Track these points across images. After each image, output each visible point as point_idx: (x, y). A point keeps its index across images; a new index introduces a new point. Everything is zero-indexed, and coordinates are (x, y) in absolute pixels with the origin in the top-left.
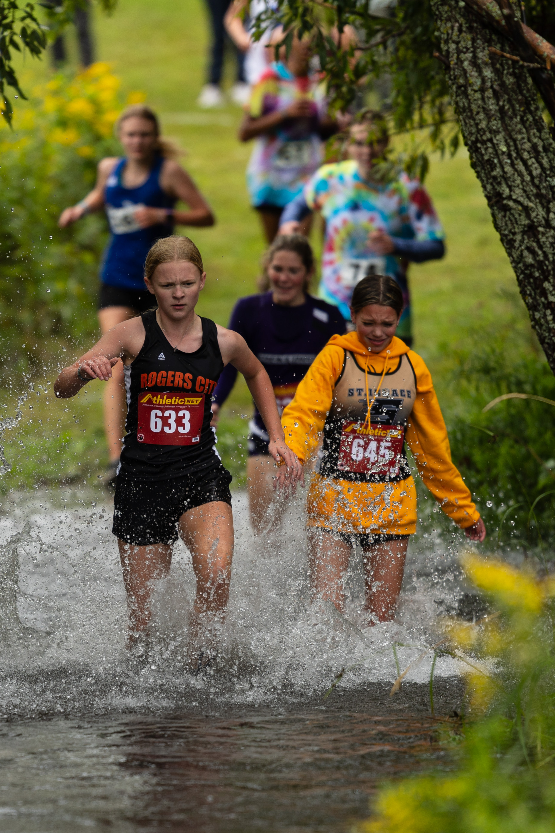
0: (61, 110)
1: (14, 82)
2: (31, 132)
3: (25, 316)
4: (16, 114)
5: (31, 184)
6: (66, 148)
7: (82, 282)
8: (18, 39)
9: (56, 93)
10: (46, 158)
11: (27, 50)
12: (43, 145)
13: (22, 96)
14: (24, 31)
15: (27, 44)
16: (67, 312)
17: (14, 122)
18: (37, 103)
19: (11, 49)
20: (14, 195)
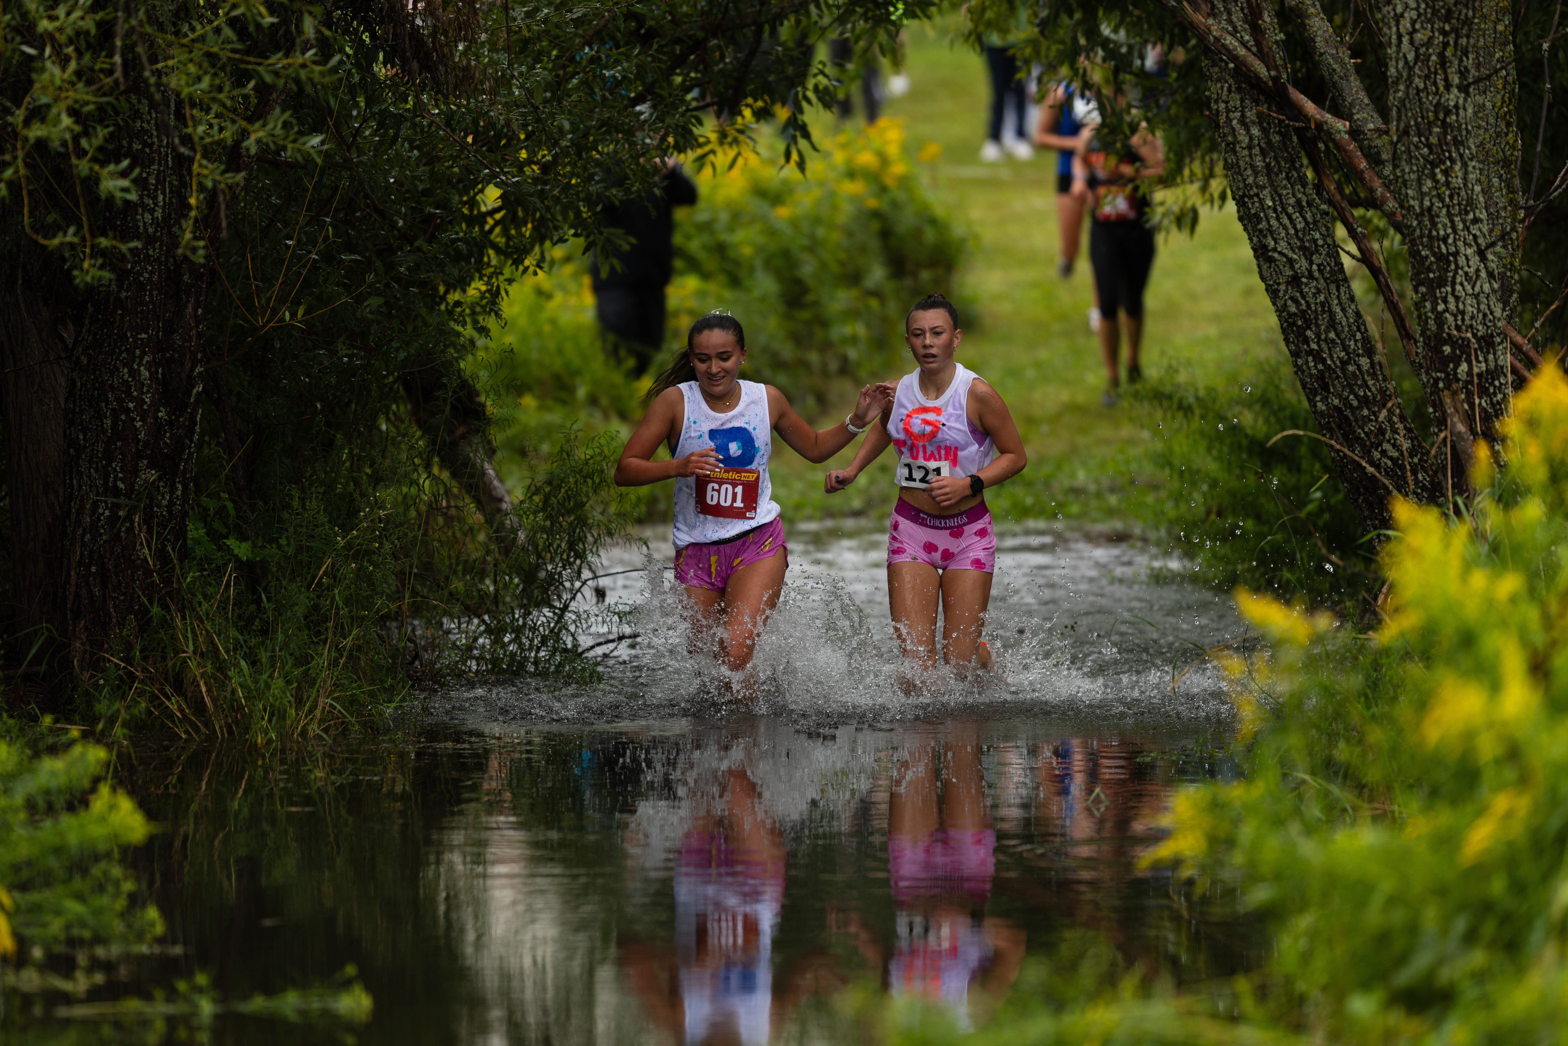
0: (849, 161)
1: (807, 135)
2: (821, 184)
3: (814, 357)
4: (810, 165)
5: (821, 232)
6: (855, 199)
7: (868, 326)
8: (810, 95)
9: (844, 146)
10: (835, 208)
11: (820, 106)
12: (832, 195)
13: (815, 148)
14: (816, 87)
15: (820, 99)
16: (852, 354)
17: (808, 172)
18: (827, 155)
19: (804, 104)
20: (806, 242)
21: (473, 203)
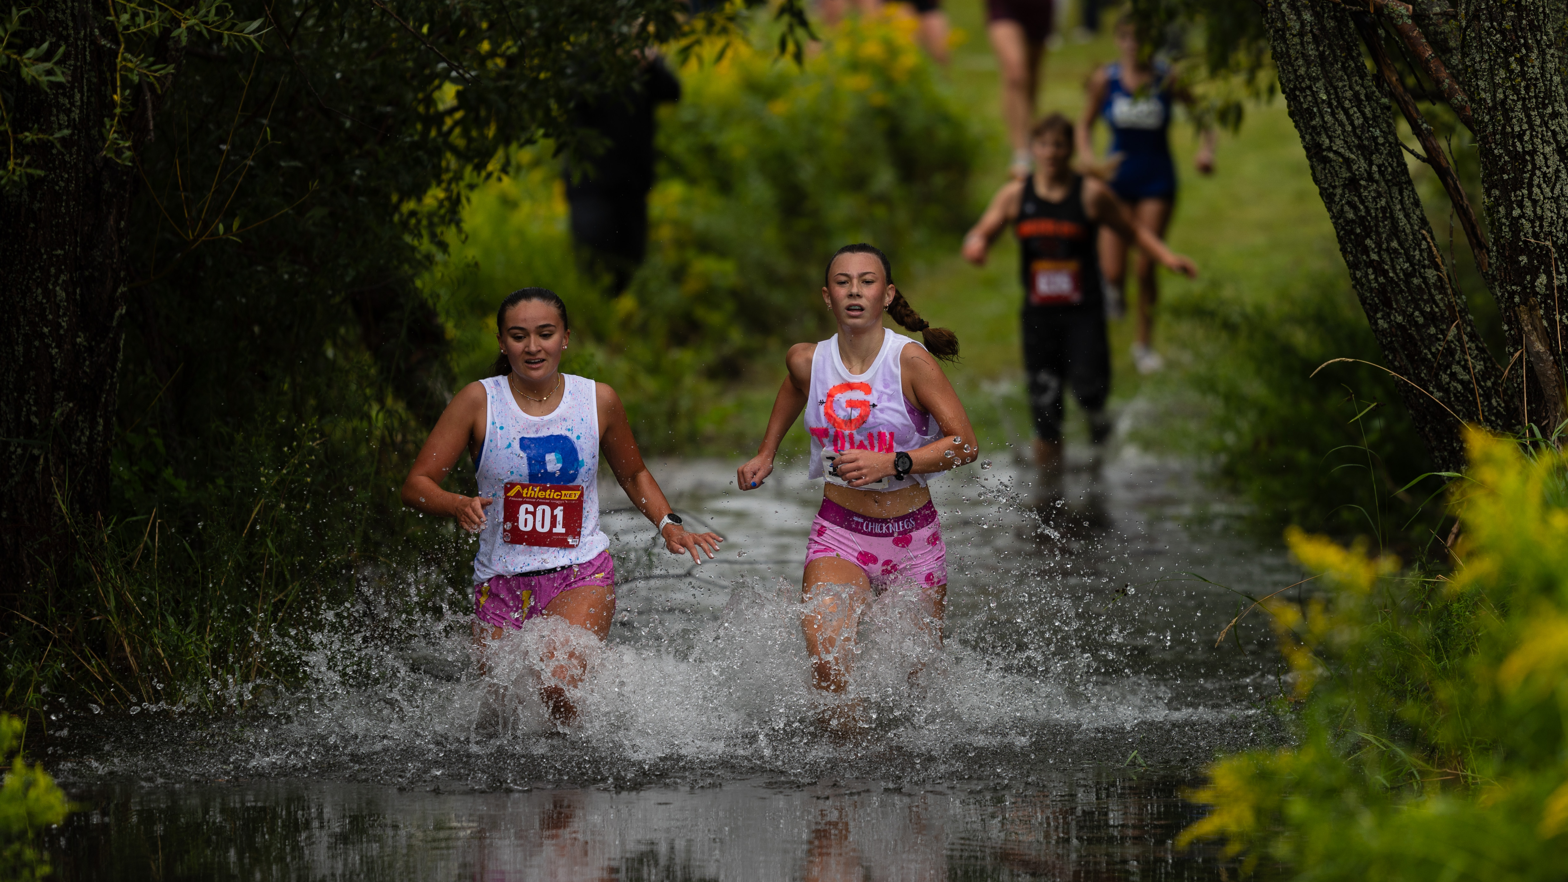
21: (429, 101)
